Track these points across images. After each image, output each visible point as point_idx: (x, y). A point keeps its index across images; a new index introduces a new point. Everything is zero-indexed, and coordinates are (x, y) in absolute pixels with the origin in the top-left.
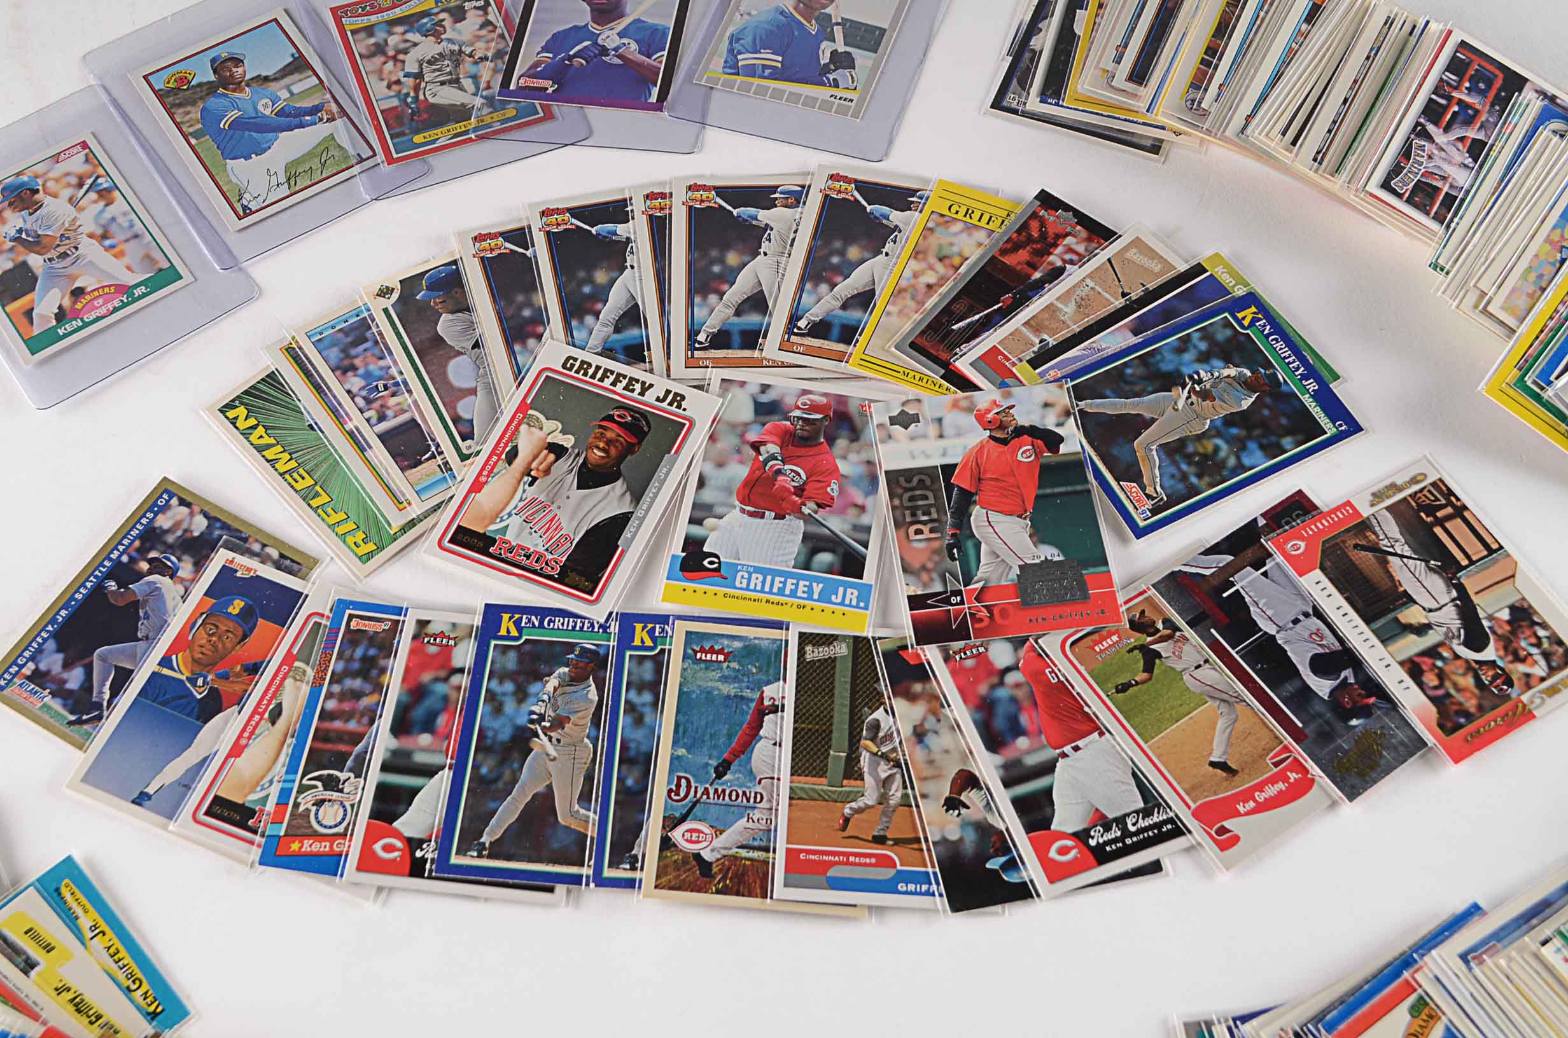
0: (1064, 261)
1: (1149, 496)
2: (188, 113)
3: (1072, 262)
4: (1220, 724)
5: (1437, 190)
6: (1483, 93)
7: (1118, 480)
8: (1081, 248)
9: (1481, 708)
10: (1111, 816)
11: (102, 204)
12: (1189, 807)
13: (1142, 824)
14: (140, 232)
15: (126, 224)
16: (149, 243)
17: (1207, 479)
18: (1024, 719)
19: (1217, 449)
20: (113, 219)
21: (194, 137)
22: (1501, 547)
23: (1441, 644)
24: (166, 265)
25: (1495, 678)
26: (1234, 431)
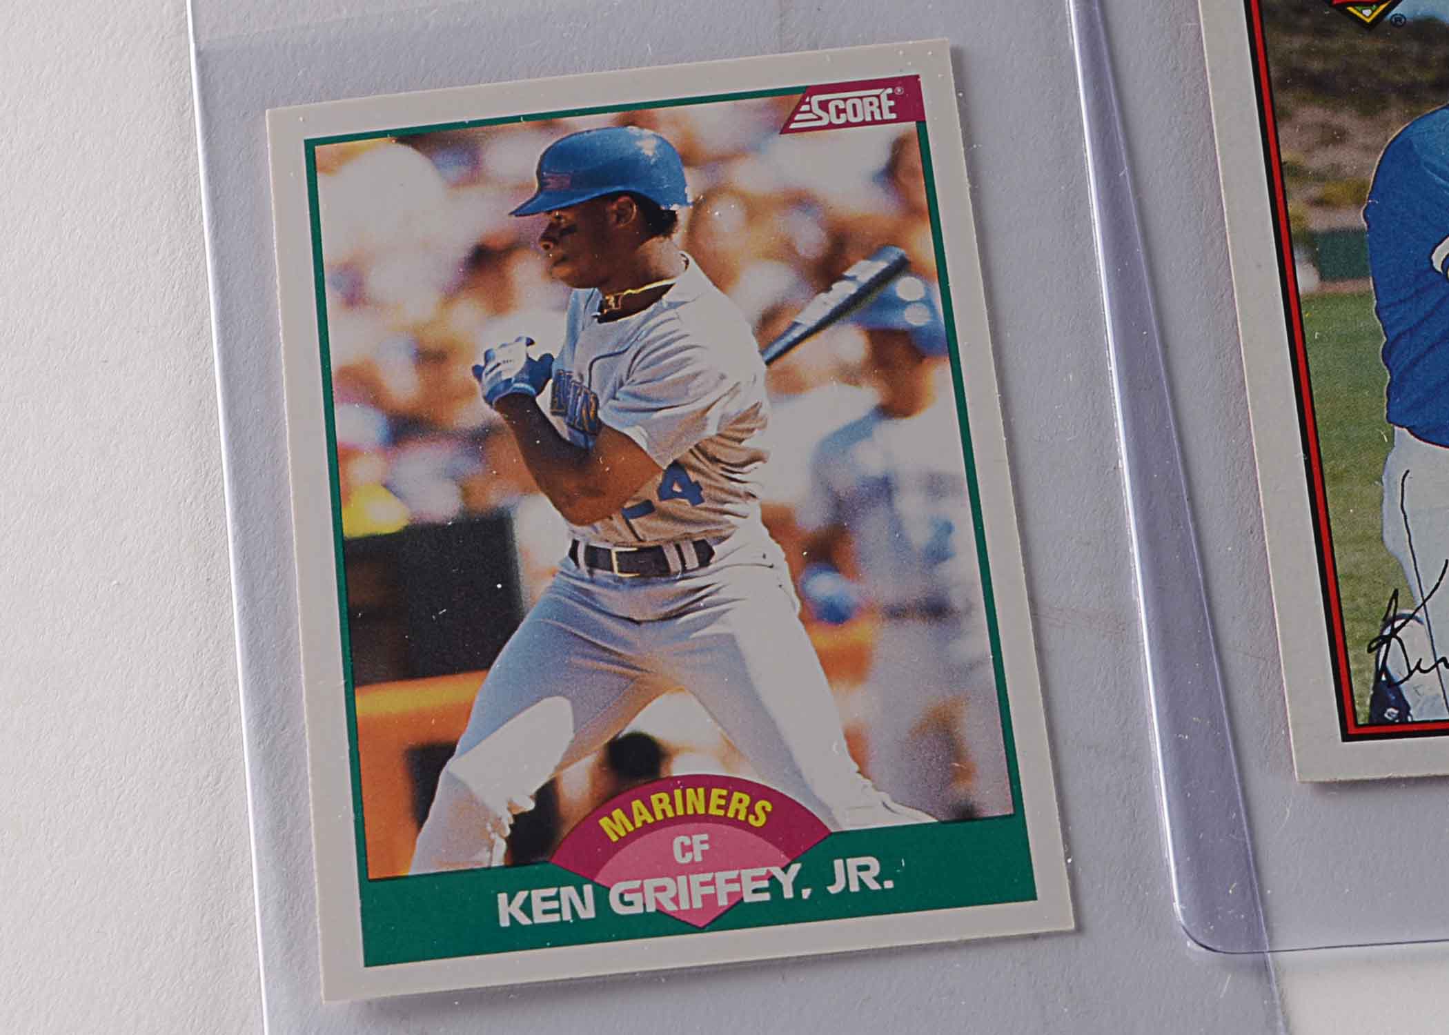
2: (1336, 137)
11: (868, 396)
14: (957, 602)
15: (920, 536)
16: (972, 666)
20: (884, 488)
21: (1316, 261)
24: (993, 803)
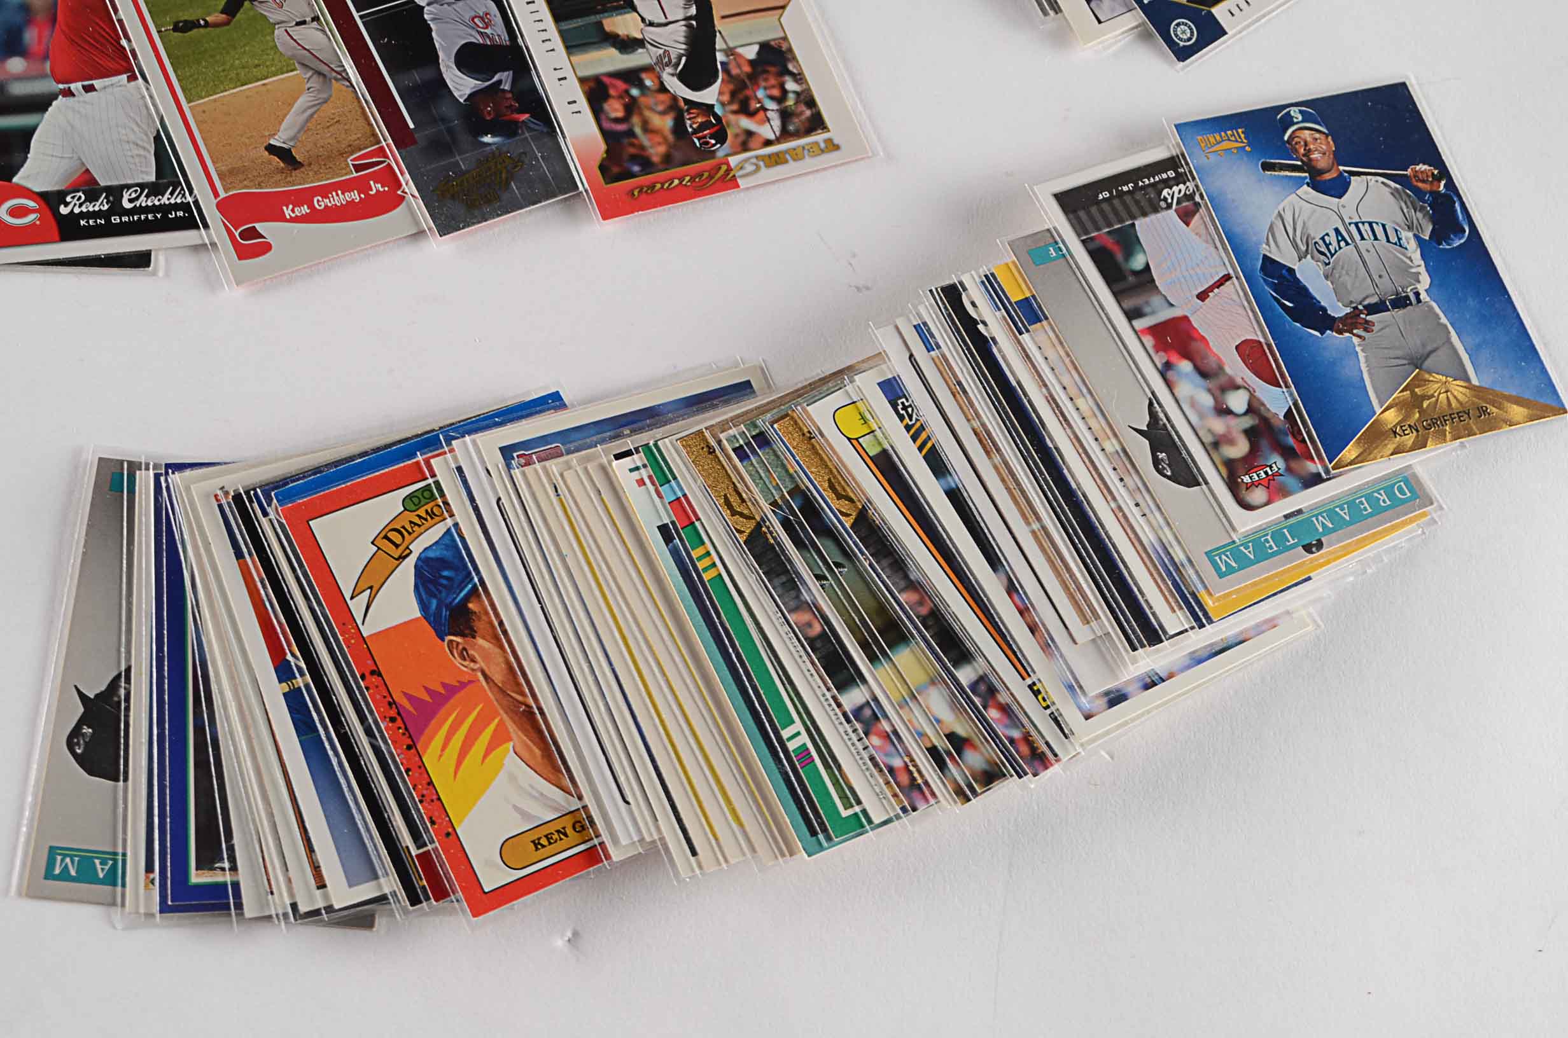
4: (303, 101)
9: (668, 160)
10: (103, 183)
12: (216, 195)
13: (143, 202)
18: (30, 36)
23: (648, 69)
25: (703, 127)
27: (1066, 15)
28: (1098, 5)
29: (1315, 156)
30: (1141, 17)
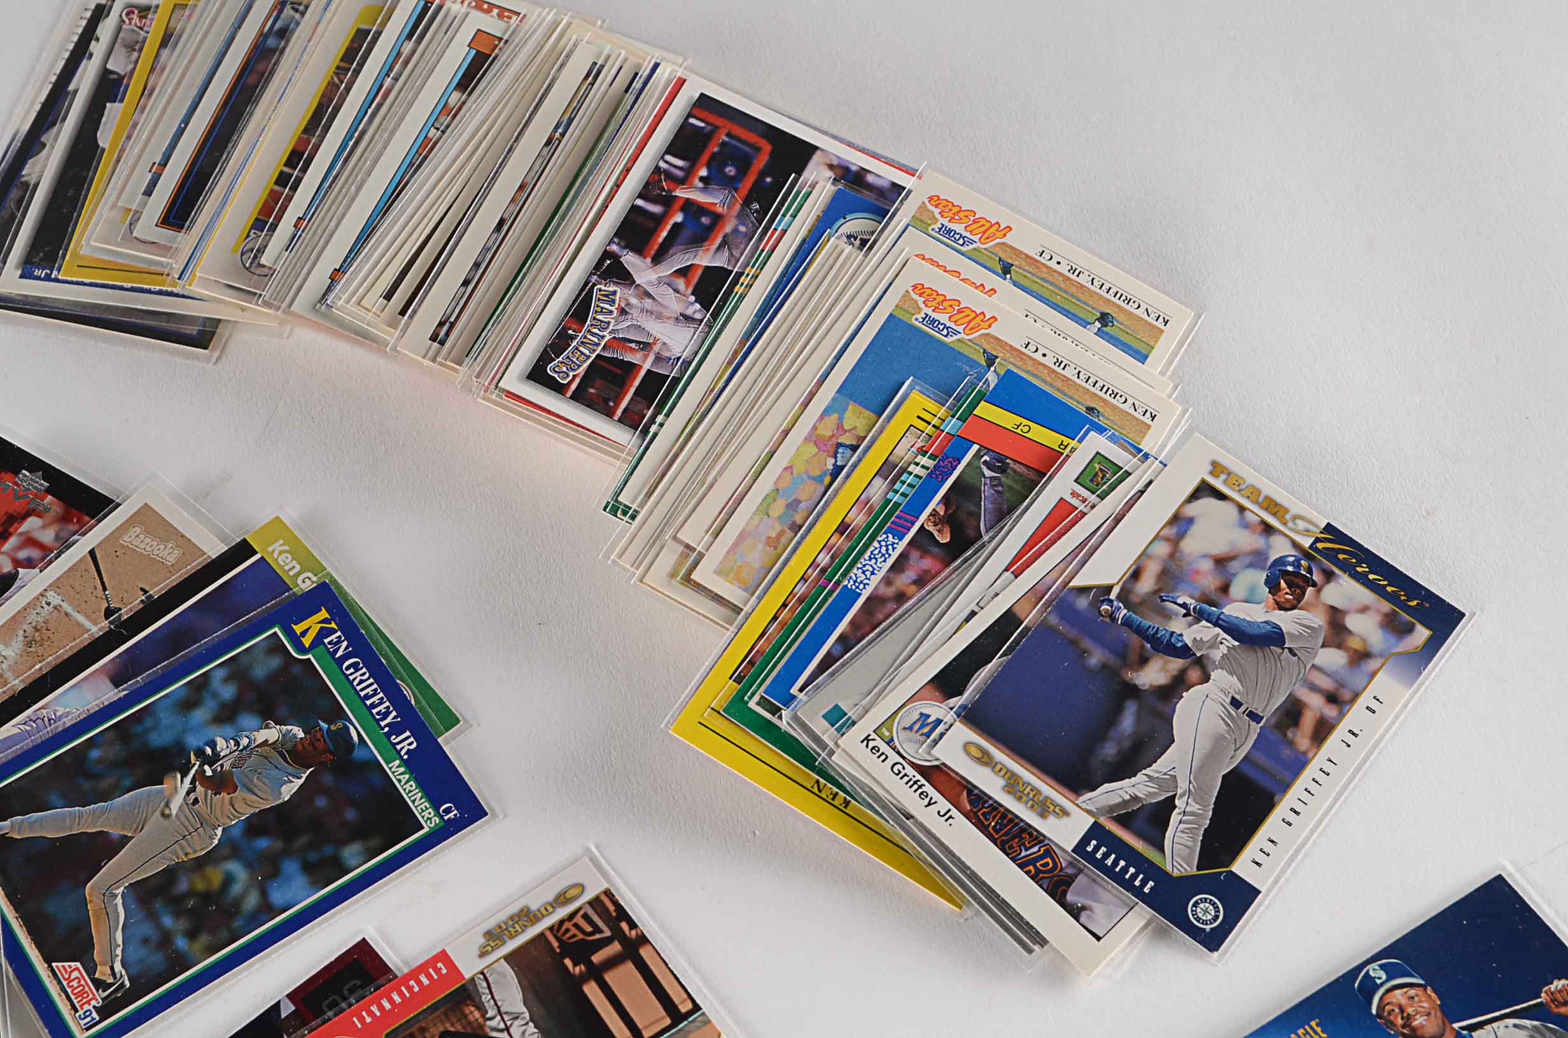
0: (17, 563)
1: (99, 984)
3: (29, 564)
5: (632, 368)
6: (731, 184)
7: (48, 960)
8: (47, 536)
17: (204, 939)
19: (229, 880)
22: (696, 1008)
26: (263, 843)
27: (1054, 945)
28: (1089, 917)
29: (1418, 1021)
30: (1148, 913)
